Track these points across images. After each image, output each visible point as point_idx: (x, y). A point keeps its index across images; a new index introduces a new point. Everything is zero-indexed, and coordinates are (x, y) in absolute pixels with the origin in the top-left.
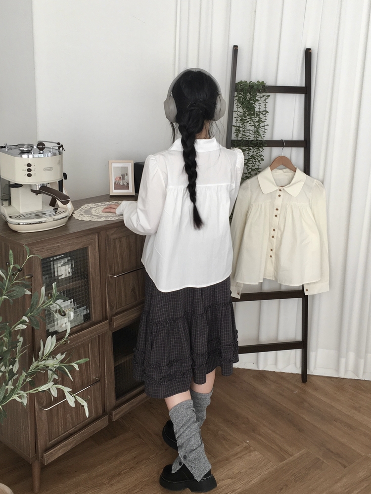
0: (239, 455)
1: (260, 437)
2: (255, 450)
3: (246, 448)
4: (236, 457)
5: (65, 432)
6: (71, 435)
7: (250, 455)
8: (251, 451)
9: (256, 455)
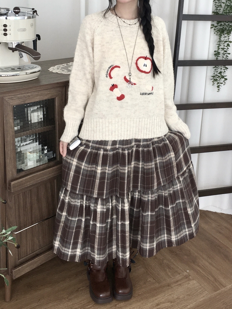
0: (179, 283)
1: (198, 268)
2: (193, 280)
3: (187, 277)
4: (176, 284)
5: (32, 253)
6: (37, 255)
7: (189, 283)
8: (189, 280)
9: (194, 284)
